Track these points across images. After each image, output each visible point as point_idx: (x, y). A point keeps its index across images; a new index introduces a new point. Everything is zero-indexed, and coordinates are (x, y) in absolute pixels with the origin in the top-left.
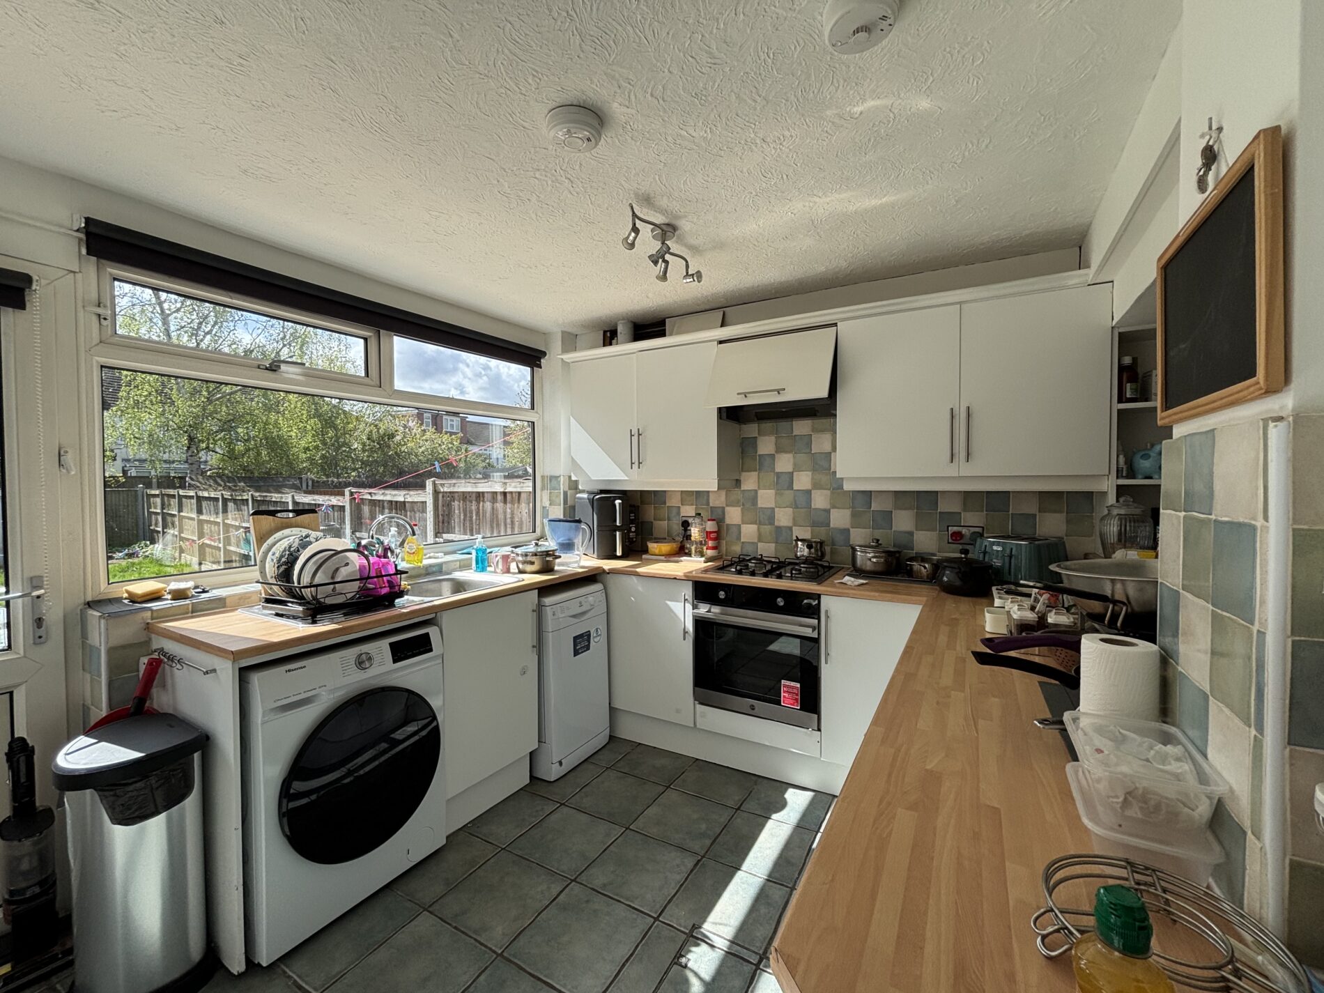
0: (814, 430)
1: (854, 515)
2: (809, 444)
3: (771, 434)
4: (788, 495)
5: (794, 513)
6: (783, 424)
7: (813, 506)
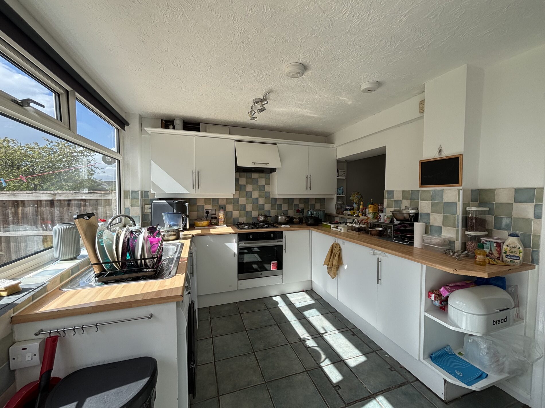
0: (260, 177)
1: (272, 206)
2: (258, 182)
3: (244, 177)
4: (251, 200)
5: (253, 206)
6: (248, 174)
7: (259, 203)
